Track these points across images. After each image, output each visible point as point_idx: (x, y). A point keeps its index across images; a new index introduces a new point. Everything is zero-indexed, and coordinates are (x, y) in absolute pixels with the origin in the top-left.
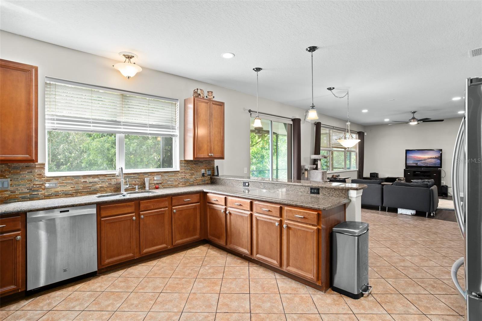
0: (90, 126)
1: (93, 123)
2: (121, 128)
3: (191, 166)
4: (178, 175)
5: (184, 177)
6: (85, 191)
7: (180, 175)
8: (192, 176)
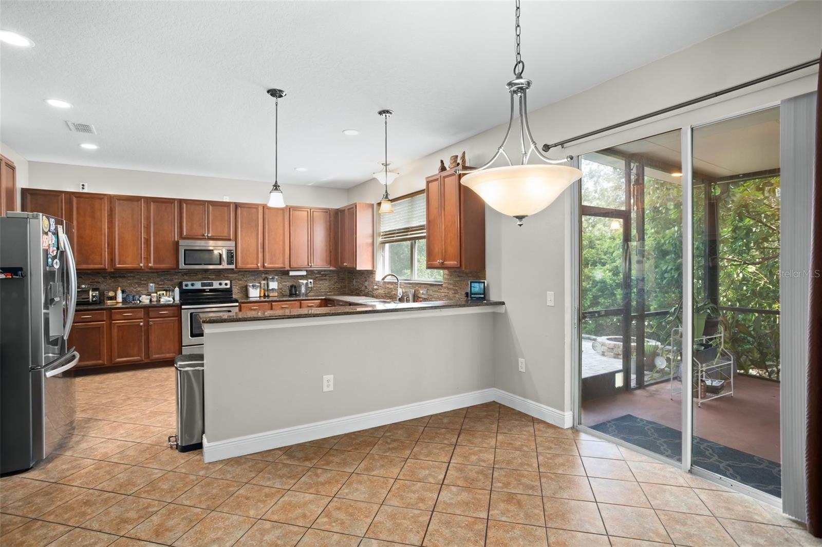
0: (393, 237)
1: (397, 233)
2: (407, 235)
3: (455, 279)
4: (441, 291)
5: (446, 294)
6: (388, 295)
7: (442, 291)
8: (455, 295)
